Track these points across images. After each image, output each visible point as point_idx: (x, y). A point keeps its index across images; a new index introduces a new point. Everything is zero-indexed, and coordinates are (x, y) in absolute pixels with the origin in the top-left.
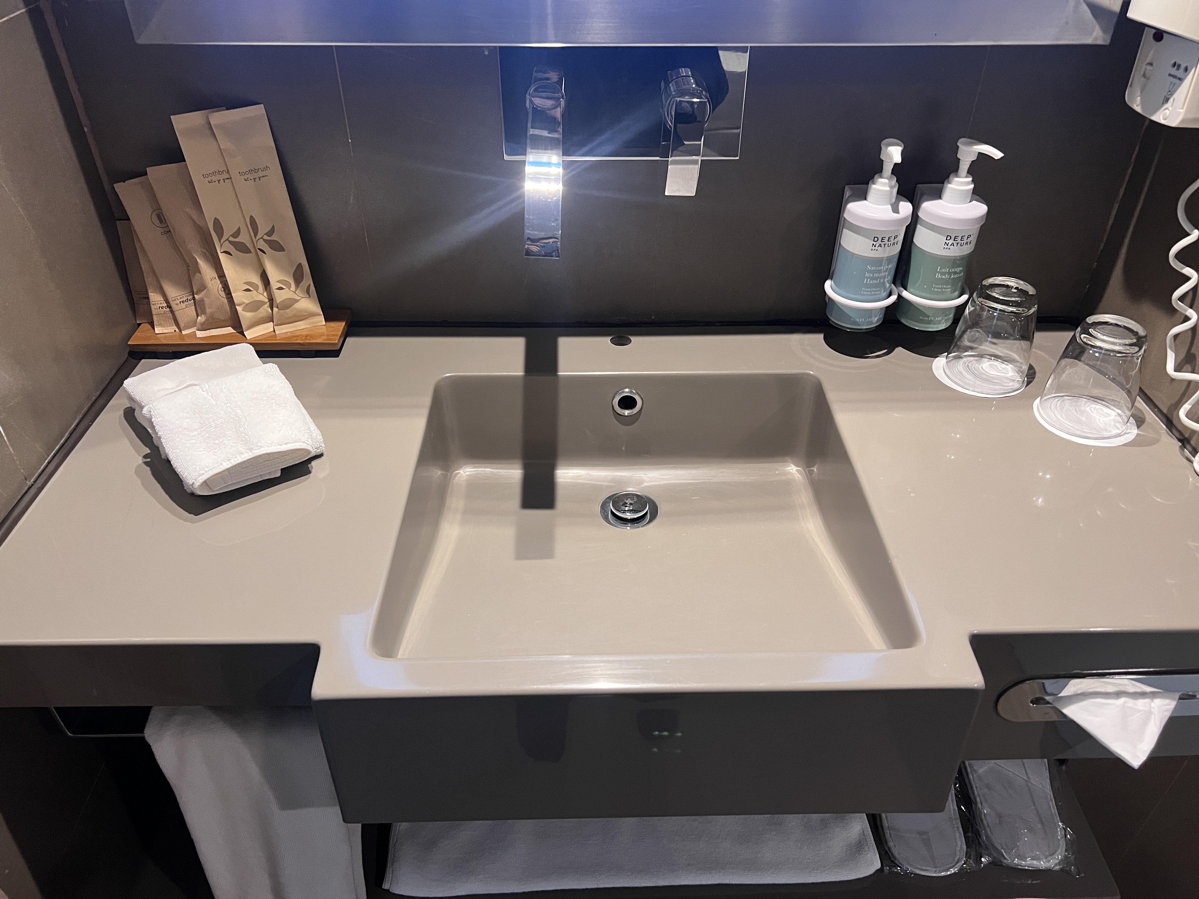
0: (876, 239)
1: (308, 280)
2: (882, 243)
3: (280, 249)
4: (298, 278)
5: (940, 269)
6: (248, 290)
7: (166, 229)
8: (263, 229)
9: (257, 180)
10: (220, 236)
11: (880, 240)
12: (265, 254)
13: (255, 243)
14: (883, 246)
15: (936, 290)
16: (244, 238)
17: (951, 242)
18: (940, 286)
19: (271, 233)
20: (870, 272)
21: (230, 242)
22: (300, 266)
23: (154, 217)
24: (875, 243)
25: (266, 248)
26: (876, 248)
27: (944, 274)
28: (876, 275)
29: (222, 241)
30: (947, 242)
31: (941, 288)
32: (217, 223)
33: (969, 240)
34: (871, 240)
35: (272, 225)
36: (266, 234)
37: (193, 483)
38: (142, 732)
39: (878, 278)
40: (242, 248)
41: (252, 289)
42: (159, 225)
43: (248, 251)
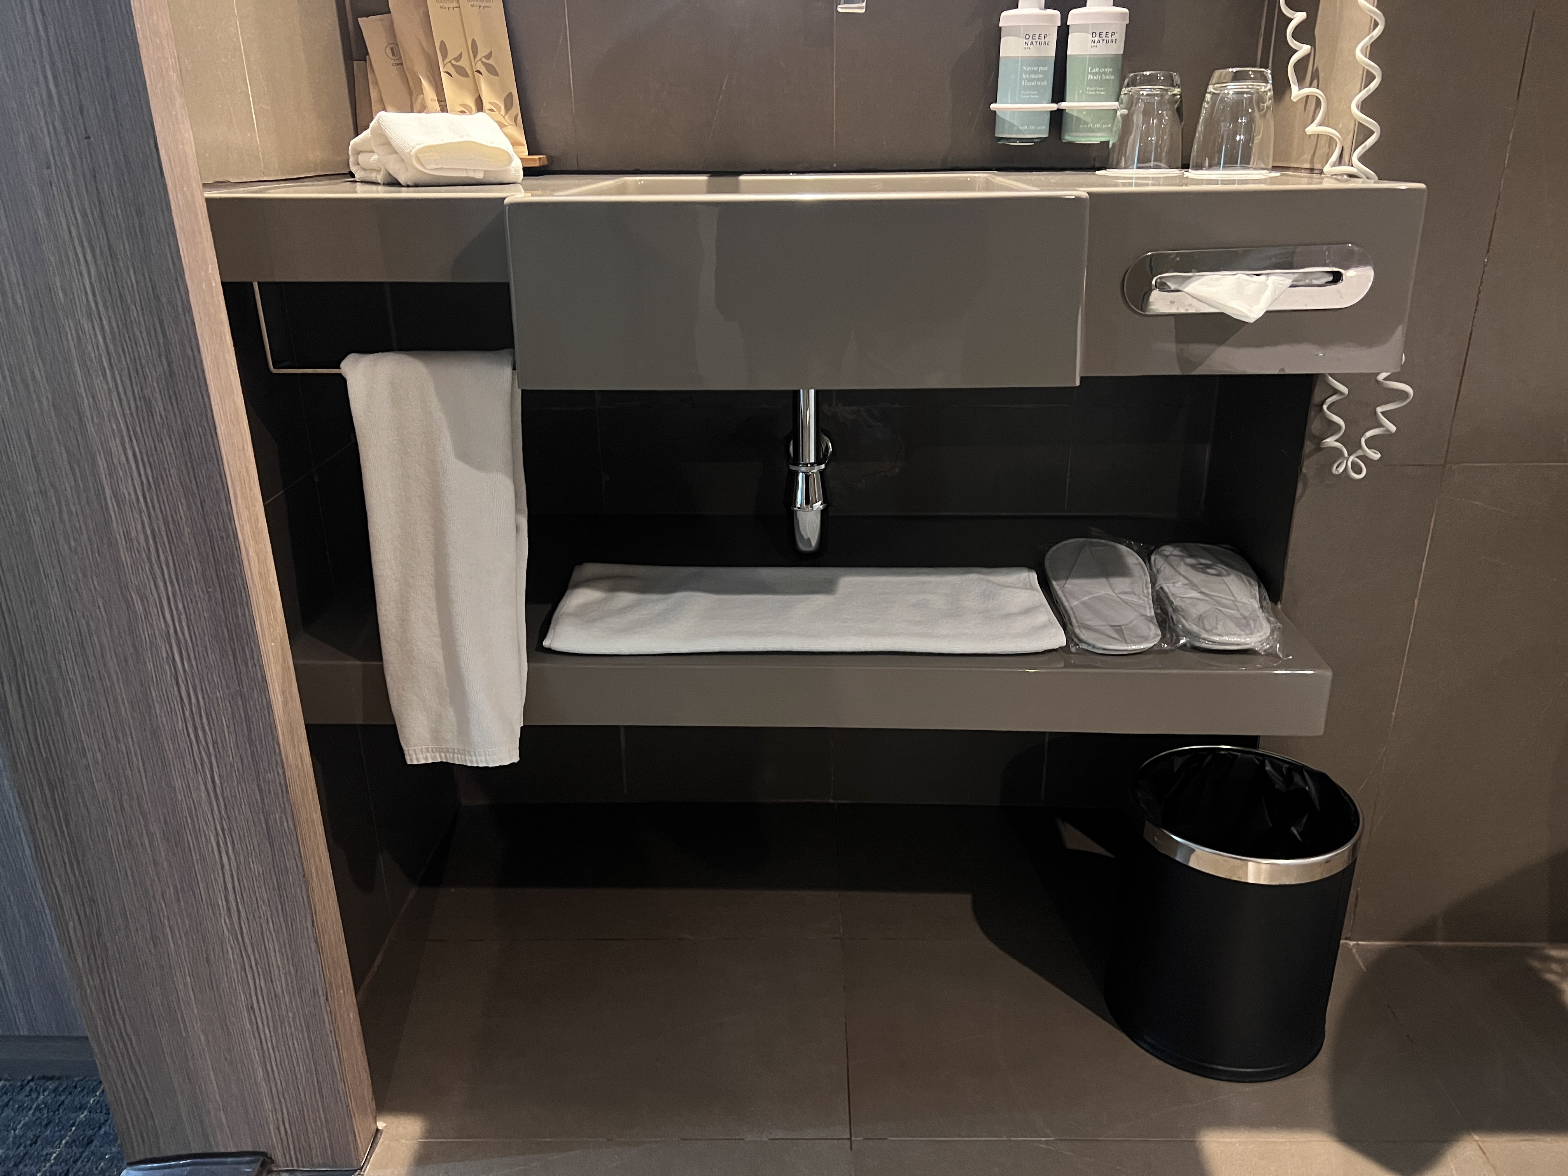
0: (1027, 37)
1: (516, 109)
2: (1034, 42)
3: (496, 74)
4: (508, 106)
5: (1091, 70)
6: (463, 112)
7: (397, 62)
8: (482, 52)
9: (482, 8)
10: (445, 57)
11: (1031, 37)
12: (481, 74)
13: (473, 64)
14: (1034, 43)
15: (1090, 93)
16: (464, 63)
17: (1096, 39)
18: (1093, 89)
19: (489, 56)
20: (1026, 72)
21: (453, 65)
22: (510, 94)
23: (389, 51)
24: (1027, 41)
25: (482, 69)
26: (1029, 46)
27: (1095, 74)
28: (1032, 76)
29: (446, 62)
30: (1093, 39)
31: (1095, 91)
32: (443, 44)
33: (1114, 38)
34: (1023, 37)
35: (489, 51)
36: (484, 57)
37: (411, 151)
38: (339, 367)
39: (1034, 79)
40: (462, 72)
41: (466, 111)
42: (391, 56)
43: (465, 74)
